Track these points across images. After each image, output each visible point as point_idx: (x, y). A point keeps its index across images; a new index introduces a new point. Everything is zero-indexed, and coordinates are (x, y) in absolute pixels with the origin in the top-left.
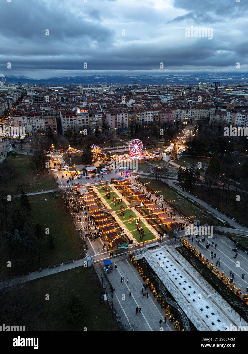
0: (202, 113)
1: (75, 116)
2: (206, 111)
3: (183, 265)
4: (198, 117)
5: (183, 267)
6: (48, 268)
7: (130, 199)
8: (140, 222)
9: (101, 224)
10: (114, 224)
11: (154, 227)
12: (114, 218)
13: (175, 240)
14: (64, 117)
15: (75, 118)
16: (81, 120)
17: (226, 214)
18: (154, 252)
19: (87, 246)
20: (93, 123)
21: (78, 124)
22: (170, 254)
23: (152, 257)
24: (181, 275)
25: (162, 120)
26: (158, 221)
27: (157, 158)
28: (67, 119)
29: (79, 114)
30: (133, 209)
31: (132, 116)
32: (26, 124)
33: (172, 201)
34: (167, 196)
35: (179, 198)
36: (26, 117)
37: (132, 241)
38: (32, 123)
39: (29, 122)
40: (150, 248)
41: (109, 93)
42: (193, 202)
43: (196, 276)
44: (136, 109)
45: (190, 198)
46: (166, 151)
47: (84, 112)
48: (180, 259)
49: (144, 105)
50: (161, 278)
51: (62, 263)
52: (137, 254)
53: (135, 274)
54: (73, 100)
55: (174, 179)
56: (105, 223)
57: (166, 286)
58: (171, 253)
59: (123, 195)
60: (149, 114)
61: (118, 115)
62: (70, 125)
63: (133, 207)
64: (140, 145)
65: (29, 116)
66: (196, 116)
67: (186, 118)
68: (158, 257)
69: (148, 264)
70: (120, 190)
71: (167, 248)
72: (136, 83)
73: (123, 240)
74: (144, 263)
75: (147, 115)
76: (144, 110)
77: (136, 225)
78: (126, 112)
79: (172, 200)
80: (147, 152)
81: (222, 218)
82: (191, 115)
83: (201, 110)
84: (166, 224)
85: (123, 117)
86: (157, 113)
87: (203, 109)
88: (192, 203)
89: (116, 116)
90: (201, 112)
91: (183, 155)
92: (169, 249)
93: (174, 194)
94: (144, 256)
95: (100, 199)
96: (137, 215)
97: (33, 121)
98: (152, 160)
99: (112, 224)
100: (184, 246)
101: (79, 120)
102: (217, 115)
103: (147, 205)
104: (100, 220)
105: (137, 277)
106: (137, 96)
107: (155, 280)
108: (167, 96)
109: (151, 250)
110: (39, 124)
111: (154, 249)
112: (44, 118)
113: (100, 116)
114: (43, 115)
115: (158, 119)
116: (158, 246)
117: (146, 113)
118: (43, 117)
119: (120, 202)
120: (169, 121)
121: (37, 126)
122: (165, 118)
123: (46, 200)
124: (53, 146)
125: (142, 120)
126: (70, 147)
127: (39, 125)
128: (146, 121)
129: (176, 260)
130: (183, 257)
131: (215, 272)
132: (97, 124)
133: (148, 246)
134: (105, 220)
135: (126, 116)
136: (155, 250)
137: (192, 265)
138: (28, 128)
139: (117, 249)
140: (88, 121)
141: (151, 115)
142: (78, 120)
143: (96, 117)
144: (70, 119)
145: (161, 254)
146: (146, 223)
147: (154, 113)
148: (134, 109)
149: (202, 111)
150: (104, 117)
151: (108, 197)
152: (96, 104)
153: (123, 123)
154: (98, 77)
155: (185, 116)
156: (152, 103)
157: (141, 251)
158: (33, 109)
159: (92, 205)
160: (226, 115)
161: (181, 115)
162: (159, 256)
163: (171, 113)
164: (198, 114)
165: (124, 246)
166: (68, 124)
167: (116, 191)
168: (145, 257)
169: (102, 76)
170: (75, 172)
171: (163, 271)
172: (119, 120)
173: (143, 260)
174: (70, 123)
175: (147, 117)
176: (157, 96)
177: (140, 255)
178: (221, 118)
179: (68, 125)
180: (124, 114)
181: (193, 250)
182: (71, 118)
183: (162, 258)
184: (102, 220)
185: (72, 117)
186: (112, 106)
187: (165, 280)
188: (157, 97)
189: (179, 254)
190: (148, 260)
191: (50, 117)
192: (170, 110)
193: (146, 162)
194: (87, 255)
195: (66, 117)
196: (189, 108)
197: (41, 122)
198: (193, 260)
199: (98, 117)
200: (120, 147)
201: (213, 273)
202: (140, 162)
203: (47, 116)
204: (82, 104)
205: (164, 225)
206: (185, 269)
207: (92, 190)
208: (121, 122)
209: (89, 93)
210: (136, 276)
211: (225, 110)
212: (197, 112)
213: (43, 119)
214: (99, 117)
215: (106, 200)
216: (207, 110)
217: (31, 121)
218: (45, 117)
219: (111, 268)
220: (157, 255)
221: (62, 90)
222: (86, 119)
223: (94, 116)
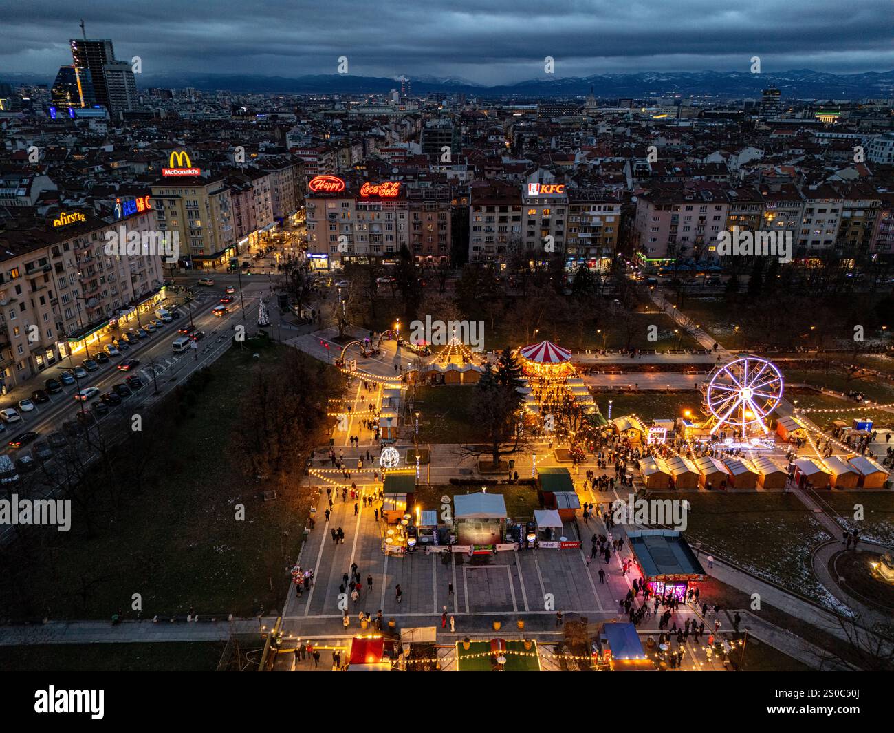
1: (519, 207)
14: (479, 209)
15: (517, 214)
16: (539, 222)
20: (580, 235)
25: (876, 239)
27: (861, 480)
28: (490, 215)
29: (533, 199)
31: (744, 217)
32: (352, 225)
36: (352, 203)
38: (371, 225)
39: (361, 218)
41: (676, 123)
44: (764, 187)
47: (555, 191)
49: (799, 173)
60: (822, 211)
61: (683, 207)
62: (496, 235)
72: (773, 93)
75: (809, 216)
76: (801, 193)
78: (720, 199)
80: (800, 424)
86: (861, 209)
89: (676, 213)
97: (375, 217)
98: (830, 482)
101: (532, 223)
106: (771, 137)
108: (893, 138)
110: (394, 227)
112: (411, 209)
114: (409, 199)
115: (861, 234)
117: (807, 206)
118: (407, 204)
121: (386, 233)
127: (392, 233)
138: (355, 240)
140: (561, 228)
141: (830, 216)
142: (525, 220)
143: (597, 213)
144: (497, 215)
147: (845, 209)
148: (756, 186)
150: (629, 213)
152: (616, 159)
154: (653, 79)
156: (833, 165)
166: (490, 235)
169: (664, 74)
172: (687, 228)
174: (496, 229)
175: (808, 221)
179: (490, 238)
180: (711, 208)
182: (503, 214)
185: (507, 211)
186: (670, 169)
191: (431, 206)
193: (794, 491)
195: (484, 209)
197: (400, 221)
199: (601, 213)
204: (573, 158)
208: (692, 235)
209: (607, 122)
213: (406, 213)
214: (607, 213)
218: (415, 205)
221: (534, 113)
222: (559, 218)
223: (589, 210)
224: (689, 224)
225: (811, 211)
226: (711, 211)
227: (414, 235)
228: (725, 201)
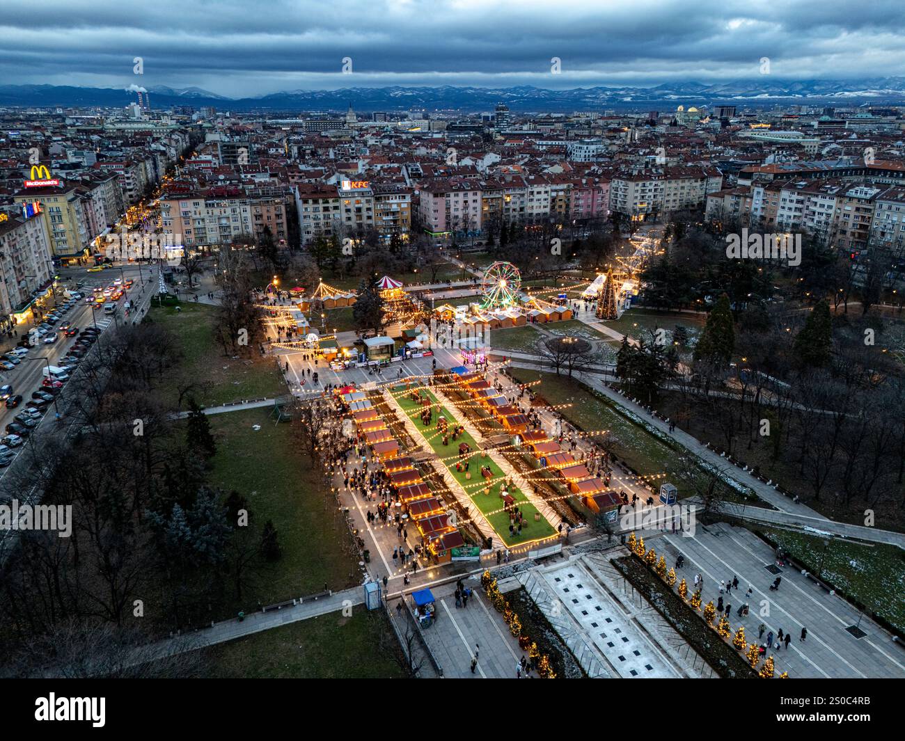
0: (685, 191)
1: (337, 199)
2: (695, 184)
3: (631, 607)
4: (674, 201)
5: (630, 613)
6: (261, 610)
7: (486, 426)
8: (511, 487)
9: (406, 492)
10: (441, 493)
11: (551, 504)
12: (440, 478)
13: (610, 538)
14: (305, 202)
15: (336, 204)
16: (353, 210)
17: (749, 469)
18: (551, 572)
19: (367, 552)
20: (384, 218)
21: (344, 220)
22: (596, 577)
23: (544, 585)
24: (624, 634)
25: (572, 210)
26: (561, 487)
27: (560, 315)
28: (316, 206)
29: (346, 193)
30: (492, 453)
31: (492, 199)
32: (203, 220)
33: (600, 433)
34: (586, 418)
35: (621, 425)
36: (202, 202)
37: (491, 539)
38: (219, 218)
39: (210, 214)
40: (538, 561)
41: (430, 135)
42: (660, 435)
43: (665, 636)
44: (502, 178)
45: (650, 425)
46: (584, 294)
47: (362, 186)
48: (623, 590)
49: (524, 170)
50: (569, 642)
51: (301, 599)
52: (505, 577)
53: (498, 630)
54: (332, 156)
55: (606, 373)
56: (415, 490)
57: (583, 665)
58: (598, 573)
59: (465, 415)
60: (539, 193)
61: (452, 194)
62: (322, 222)
63: (493, 447)
64: (513, 278)
65: (212, 198)
66: (667, 198)
67: (641, 203)
68: (561, 586)
69: (534, 603)
70: (458, 400)
71: (587, 560)
72: (503, 109)
73: (467, 536)
74: (522, 602)
75: (531, 197)
76: (525, 181)
77: (501, 497)
78: (475, 188)
79: (601, 429)
80: (531, 298)
81: (739, 478)
82: (655, 196)
83: (683, 182)
84: (583, 496)
85: (466, 202)
86: (561, 190)
87: (686, 181)
88: (655, 437)
89: (448, 199)
90: (683, 188)
91: (633, 306)
92: (591, 564)
93: (608, 413)
94: (522, 580)
95: (403, 424)
96: (504, 470)
97: (223, 212)
98: (546, 318)
99: (437, 494)
100: (633, 555)
101: (348, 211)
102: (726, 196)
103: (532, 443)
104: (403, 484)
105: (503, 637)
106: (505, 145)
107: (554, 648)
108: (588, 143)
109: (542, 565)
110: (239, 219)
111: (550, 563)
112: (252, 204)
113: (404, 197)
114: (248, 197)
115: (564, 206)
116: (561, 555)
117: (530, 190)
118: (248, 200)
119: (458, 432)
120: (594, 213)
121: (233, 224)
122: (582, 203)
123: (257, 427)
124: (277, 279)
125: (518, 209)
126: (321, 284)
127: (238, 224)
128: (529, 211)
129: (611, 594)
130: (631, 586)
131: (719, 628)
132: (395, 221)
133: (533, 555)
134: (416, 482)
135: (475, 198)
136: (553, 566)
137: (656, 608)
138: (207, 232)
139: (449, 563)
140: (371, 213)
141: (543, 196)
142: (343, 208)
143: (394, 201)
144: (321, 206)
145: (571, 576)
146: (528, 493)
147: (552, 191)
148: (497, 179)
149: (683, 185)
150: (416, 203)
151: (426, 419)
152: (392, 165)
153: (466, 216)
154: (399, 93)
155: (639, 198)
156: (546, 164)
157: (516, 569)
158: (221, 180)
159: (383, 441)
160: (752, 198)
161: (625, 196)
162: (564, 581)
163: (600, 189)
164: (675, 194)
165: (468, 553)
166: (317, 222)
167: (446, 403)
168: (527, 586)
169: (409, 89)
170: (334, 350)
171: (575, 624)
172: (456, 210)
173: (522, 593)
174: (321, 216)
175: (532, 200)
176: (560, 142)
177: (513, 578)
178: (737, 203)
179: (318, 224)
180: (470, 194)
181: (657, 568)
182: (326, 205)
183: (573, 588)
184: (409, 483)
185: (327, 202)
186: (436, 171)
187: (581, 648)
188: (562, 146)
189: (619, 576)
190: (535, 593)
191: (268, 202)
192: (597, 183)
193: (530, 324)
194: (366, 576)
195: (311, 201)
196: (649, 178)
197: (244, 215)
198: (658, 594)
199: (397, 201)
200: (459, 283)
201: (712, 630)
202: (513, 323)
203: (260, 197)
204: (356, 166)
205: (578, 497)
206: (635, 619)
207: (382, 400)
208: (460, 214)
209: (373, 135)
210: (501, 635)
211: (748, 183)
212: (670, 188)
213: (248, 208)
214: (401, 201)
215: (420, 429)
216: (699, 183)
217: (216, 211)
218: (254, 201)
219: (432, 613)
220: (558, 580)
221: (302, 127)
222: (367, 206)
223: (389, 199)
224: (458, 206)
225: (532, 193)
226: (471, 196)
227: (256, 225)
228: (479, 189)
